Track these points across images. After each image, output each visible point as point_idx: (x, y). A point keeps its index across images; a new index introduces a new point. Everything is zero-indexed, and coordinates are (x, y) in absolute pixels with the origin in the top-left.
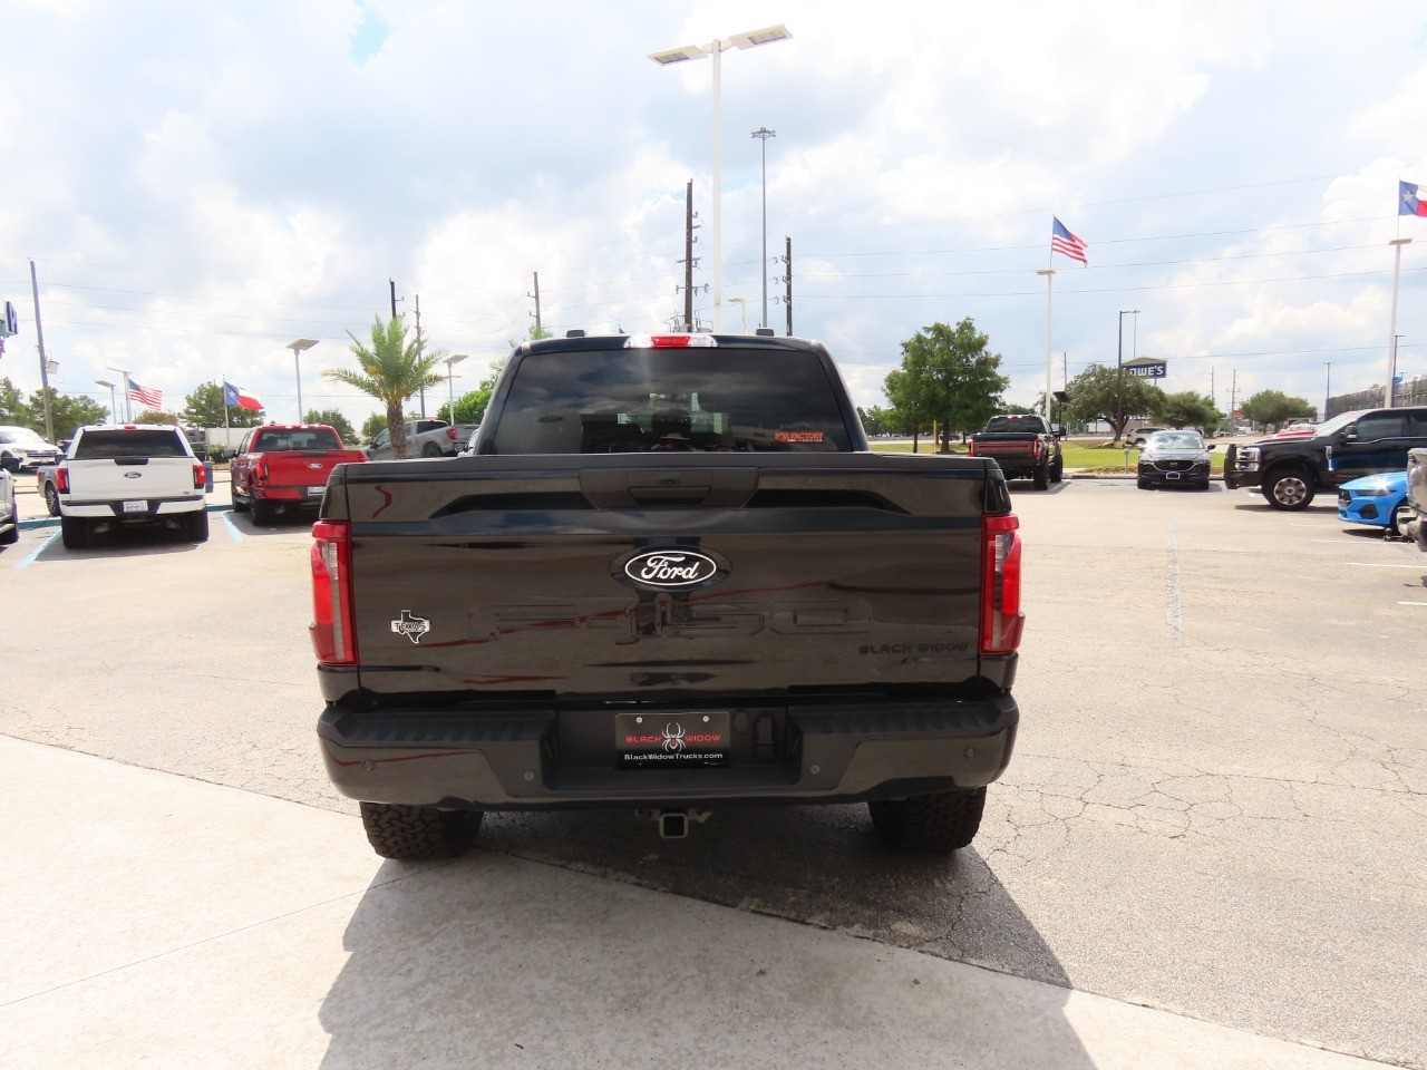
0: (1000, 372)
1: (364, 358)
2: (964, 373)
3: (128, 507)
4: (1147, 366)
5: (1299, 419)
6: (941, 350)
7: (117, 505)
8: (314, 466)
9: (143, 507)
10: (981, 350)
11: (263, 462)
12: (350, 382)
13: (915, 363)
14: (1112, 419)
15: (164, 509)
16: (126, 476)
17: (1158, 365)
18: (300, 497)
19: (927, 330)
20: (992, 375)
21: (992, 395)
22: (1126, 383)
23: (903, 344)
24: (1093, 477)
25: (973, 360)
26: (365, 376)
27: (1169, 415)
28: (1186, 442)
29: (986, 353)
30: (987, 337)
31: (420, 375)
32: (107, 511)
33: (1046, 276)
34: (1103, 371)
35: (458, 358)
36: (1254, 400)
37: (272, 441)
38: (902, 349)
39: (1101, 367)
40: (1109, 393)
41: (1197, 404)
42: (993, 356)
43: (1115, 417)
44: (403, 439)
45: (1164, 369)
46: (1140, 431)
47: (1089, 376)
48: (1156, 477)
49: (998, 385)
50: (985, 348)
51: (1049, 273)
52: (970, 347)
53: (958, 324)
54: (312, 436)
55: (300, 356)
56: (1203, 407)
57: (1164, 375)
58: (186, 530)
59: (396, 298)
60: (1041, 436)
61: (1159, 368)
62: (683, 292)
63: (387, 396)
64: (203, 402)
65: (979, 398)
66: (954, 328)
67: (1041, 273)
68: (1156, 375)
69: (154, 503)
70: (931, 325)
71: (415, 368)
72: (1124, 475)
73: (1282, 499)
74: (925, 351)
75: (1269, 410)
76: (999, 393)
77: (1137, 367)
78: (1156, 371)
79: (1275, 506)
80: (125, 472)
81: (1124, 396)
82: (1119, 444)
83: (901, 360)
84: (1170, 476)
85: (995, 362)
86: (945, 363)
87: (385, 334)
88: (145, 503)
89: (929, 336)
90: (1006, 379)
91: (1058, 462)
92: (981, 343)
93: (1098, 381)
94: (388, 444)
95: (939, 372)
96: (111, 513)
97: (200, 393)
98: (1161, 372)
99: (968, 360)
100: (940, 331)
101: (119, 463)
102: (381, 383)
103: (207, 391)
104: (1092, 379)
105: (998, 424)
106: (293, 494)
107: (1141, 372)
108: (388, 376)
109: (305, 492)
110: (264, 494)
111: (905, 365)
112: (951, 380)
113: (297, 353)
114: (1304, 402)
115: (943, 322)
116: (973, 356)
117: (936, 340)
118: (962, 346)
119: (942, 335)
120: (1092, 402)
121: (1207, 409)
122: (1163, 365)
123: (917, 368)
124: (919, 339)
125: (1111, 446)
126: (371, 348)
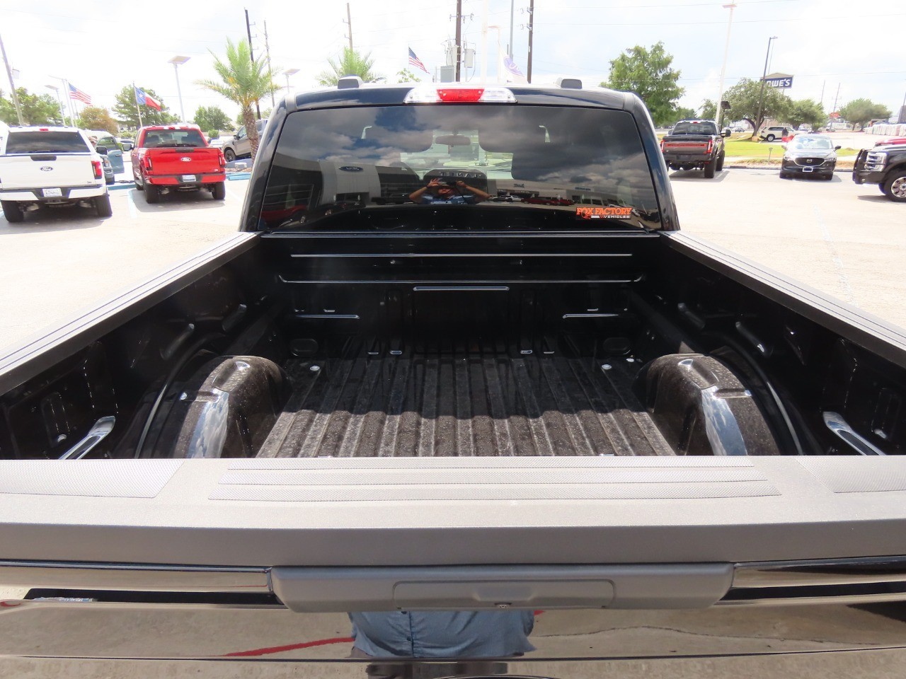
0: (679, 84)
1: (223, 72)
2: (653, 84)
3: (47, 194)
4: (779, 79)
5: (879, 120)
6: (638, 67)
7: (38, 192)
8: (185, 159)
9: (58, 193)
10: (667, 67)
11: (148, 156)
12: (215, 90)
13: (618, 77)
14: (753, 120)
15: (74, 194)
16: (42, 169)
17: (787, 79)
18: (177, 183)
19: (629, 51)
20: (673, 86)
21: (671, 101)
22: (766, 93)
23: (611, 62)
24: (745, 168)
25: (660, 75)
26: (226, 86)
27: (791, 117)
28: (819, 143)
29: (670, 69)
30: (672, 57)
31: (263, 85)
32: (31, 197)
33: (729, 9)
34: (751, 83)
35: (293, 72)
36: (850, 106)
37: (156, 138)
38: (610, 66)
39: (749, 80)
40: (753, 101)
41: (813, 108)
42: (675, 72)
43: (755, 118)
44: (256, 134)
45: (791, 82)
46: (771, 129)
47: (741, 87)
48: (797, 171)
49: (676, 94)
50: (670, 66)
51: (732, 6)
52: (659, 64)
53: (653, 46)
54: (185, 134)
55: (178, 69)
56: (816, 111)
57: (790, 86)
58: (95, 210)
59: (250, 23)
60: (714, 137)
61: (787, 81)
62: (454, 20)
63: (242, 101)
64: (127, 100)
65: (662, 103)
66: (649, 50)
67: (725, 7)
68: (784, 86)
69: (66, 190)
70: (632, 47)
71: (261, 80)
72: (767, 166)
73: (896, 193)
74: (626, 67)
75: (860, 113)
76: (677, 100)
77: (772, 80)
78: (785, 83)
79: (890, 197)
80: (41, 167)
81: (764, 103)
82: (755, 138)
83: (608, 74)
84: (806, 169)
85: (676, 77)
86: (640, 77)
87: (237, 52)
88: (59, 190)
89: (630, 55)
90: (683, 89)
91: (722, 155)
92: (668, 62)
93: (746, 91)
94: (245, 137)
95: (635, 83)
96: (35, 198)
97: (125, 93)
98: (789, 84)
99: (657, 75)
100: (639, 52)
101: (35, 159)
102: (237, 92)
103: (129, 92)
104: (743, 90)
105: (681, 127)
106: (173, 181)
107: (774, 84)
108: (242, 86)
109: (181, 179)
110: (151, 181)
111: (611, 78)
112: (643, 89)
113: (176, 67)
114: (884, 108)
115: (641, 45)
116: (660, 72)
117: (636, 59)
118: (653, 64)
119: (640, 55)
120: (740, 107)
121: (819, 112)
122: (791, 78)
123: (620, 81)
124: (623, 58)
125: (750, 139)
126: (227, 64)
